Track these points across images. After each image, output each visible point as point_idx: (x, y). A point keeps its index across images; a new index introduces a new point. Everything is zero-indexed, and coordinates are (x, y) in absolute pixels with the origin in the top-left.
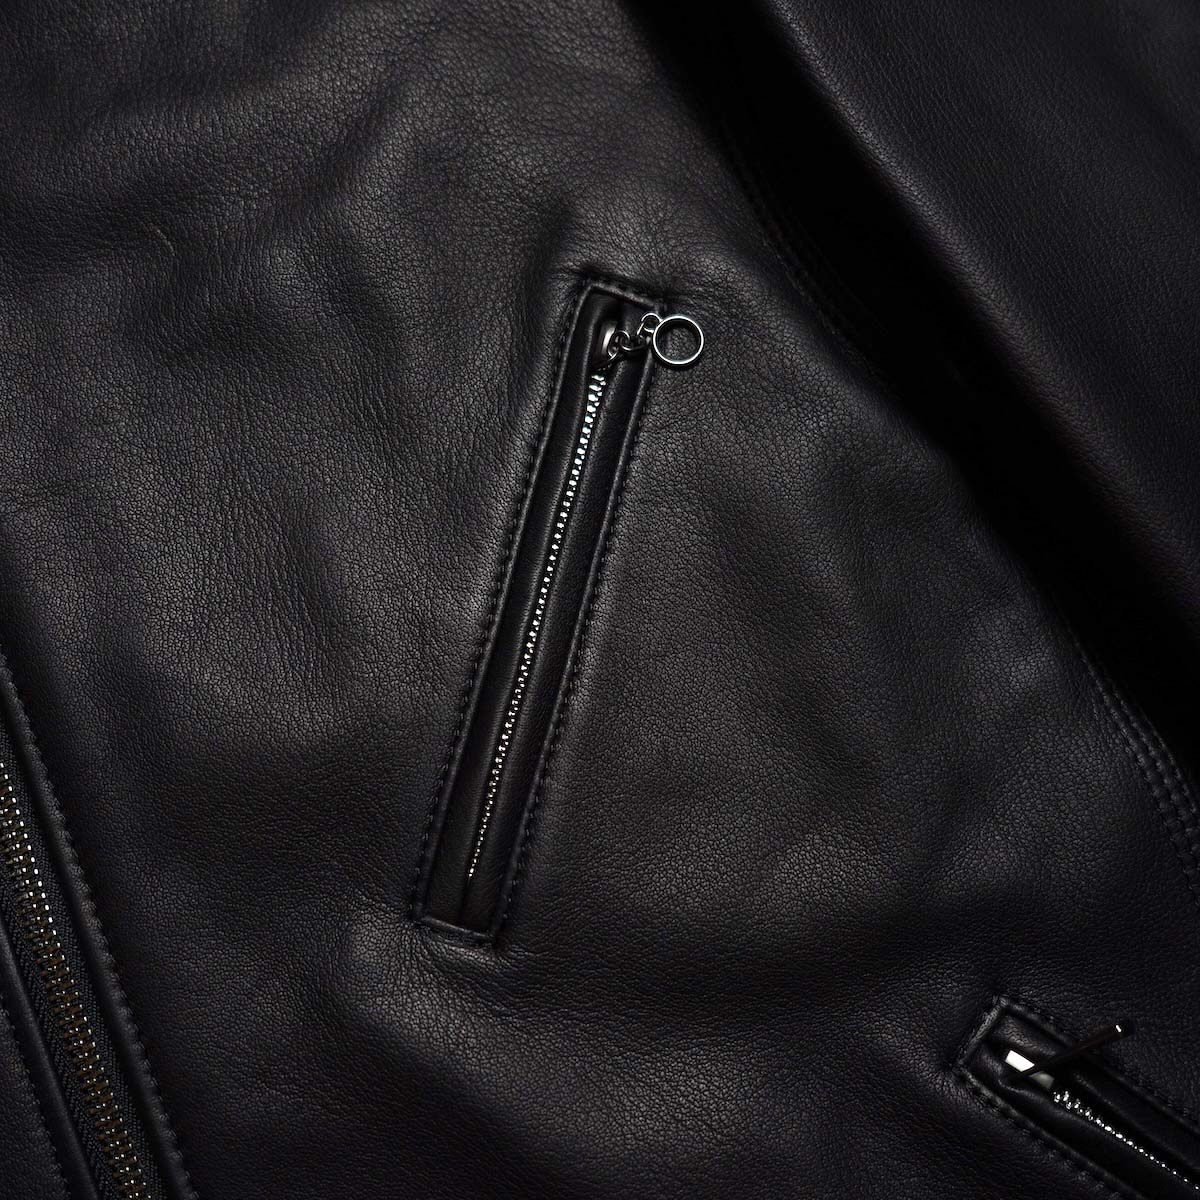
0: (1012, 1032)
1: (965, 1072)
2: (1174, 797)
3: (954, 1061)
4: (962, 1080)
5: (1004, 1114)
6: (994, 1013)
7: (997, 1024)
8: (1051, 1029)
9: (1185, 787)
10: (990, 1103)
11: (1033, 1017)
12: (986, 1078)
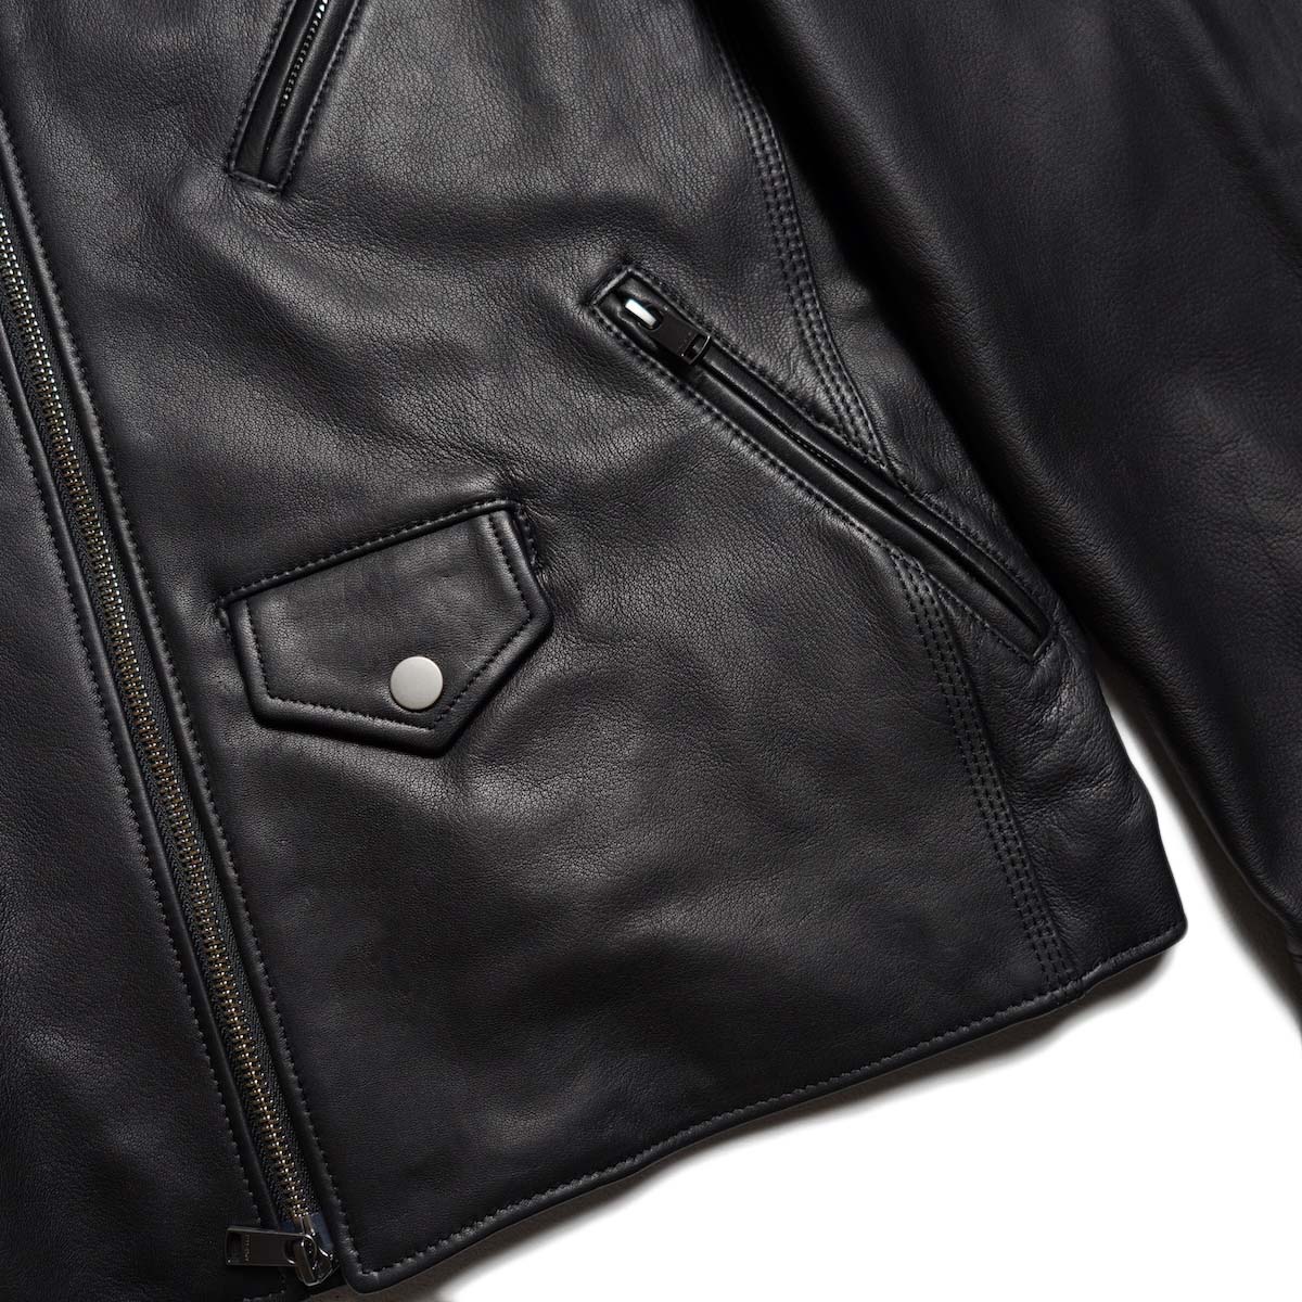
0: (632, 289)
1: (597, 310)
2: (774, 172)
3: (590, 301)
4: (593, 313)
5: (617, 336)
6: (622, 276)
7: (623, 282)
8: (658, 289)
9: (783, 166)
10: (609, 328)
11: (648, 280)
12: (610, 315)
